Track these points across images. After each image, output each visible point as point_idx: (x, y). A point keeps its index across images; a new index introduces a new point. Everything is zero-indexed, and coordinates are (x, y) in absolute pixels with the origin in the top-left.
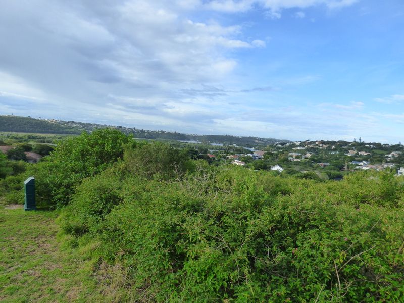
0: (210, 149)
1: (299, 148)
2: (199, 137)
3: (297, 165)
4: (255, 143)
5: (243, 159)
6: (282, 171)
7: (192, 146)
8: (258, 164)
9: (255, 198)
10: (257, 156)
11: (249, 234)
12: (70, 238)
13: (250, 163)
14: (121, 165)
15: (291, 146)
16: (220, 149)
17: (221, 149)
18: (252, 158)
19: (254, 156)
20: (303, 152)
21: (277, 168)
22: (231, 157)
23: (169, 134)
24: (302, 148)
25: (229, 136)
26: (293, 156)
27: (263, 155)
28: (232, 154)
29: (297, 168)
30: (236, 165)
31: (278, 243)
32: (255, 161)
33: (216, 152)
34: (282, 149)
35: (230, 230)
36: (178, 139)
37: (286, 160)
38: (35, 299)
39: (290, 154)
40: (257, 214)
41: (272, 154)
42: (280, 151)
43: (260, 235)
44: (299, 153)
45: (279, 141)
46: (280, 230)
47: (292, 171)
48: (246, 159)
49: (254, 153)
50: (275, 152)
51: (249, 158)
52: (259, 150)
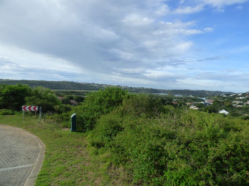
0: (174, 98)
1: (241, 98)
2: (166, 91)
3: (240, 109)
4: (206, 94)
5: (197, 105)
6: (228, 114)
7: (162, 97)
8: (209, 108)
9: (213, 133)
10: (208, 103)
11: (211, 158)
12: (94, 149)
13: (202, 108)
14: (121, 108)
15: (234, 96)
17: (181, 98)
18: (203, 105)
19: (205, 103)
20: (245, 101)
21: (223, 111)
22: (189, 104)
23: (147, 89)
24: (243, 98)
25: (187, 90)
26: (236, 103)
27: (212, 103)
28: (189, 102)
29: (240, 112)
30: (192, 109)
31: (233, 165)
32: (206, 106)
33: (178, 101)
34: (227, 98)
35: (195, 153)
36: (153, 92)
37: (231, 106)
38: (78, 182)
39: (234, 102)
40: (215, 143)
41: (219, 102)
42: (225, 100)
43: (219, 158)
44: (241, 101)
45: (224, 92)
46: (234, 156)
47: (236, 114)
48: (199, 105)
49: (205, 101)
50: (221, 101)
51: (202, 104)
52: (209, 99)
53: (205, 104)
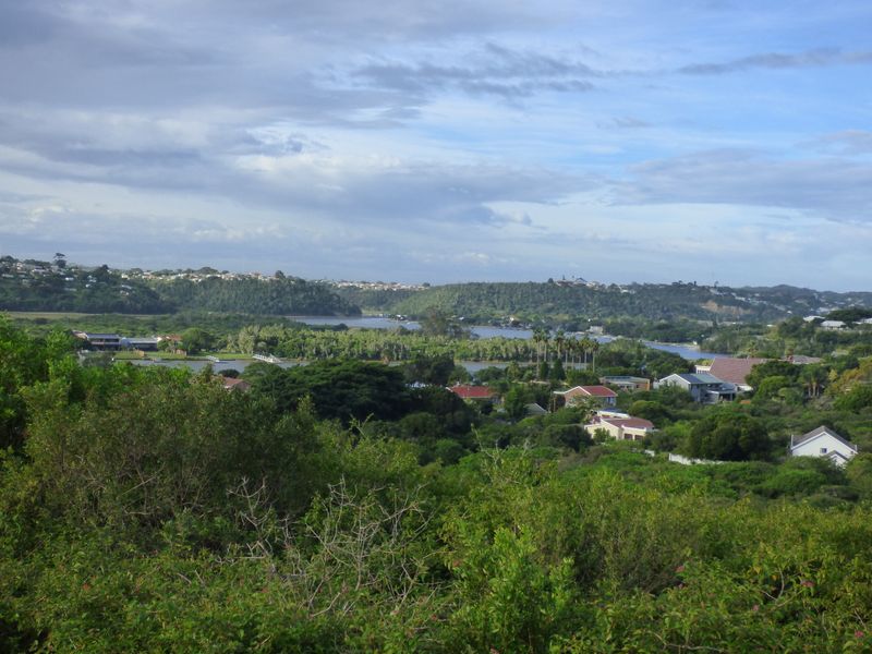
0: (465, 357)
4: (702, 314)
5: (642, 403)
6: (850, 463)
7: (371, 348)
8: (721, 426)
10: (716, 386)
13: (678, 426)
16: (517, 357)
17: (526, 354)
18: (687, 398)
19: (699, 385)
21: (820, 444)
22: (579, 398)
27: (749, 380)
28: (582, 379)
30: (602, 435)
32: (707, 411)
33: (497, 374)
34: (846, 341)
41: (794, 371)
42: (838, 352)
45: (832, 298)
48: (655, 404)
49: (699, 368)
50: (809, 361)
51: (673, 396)
52: (724, 351)
53: (696, 393)
